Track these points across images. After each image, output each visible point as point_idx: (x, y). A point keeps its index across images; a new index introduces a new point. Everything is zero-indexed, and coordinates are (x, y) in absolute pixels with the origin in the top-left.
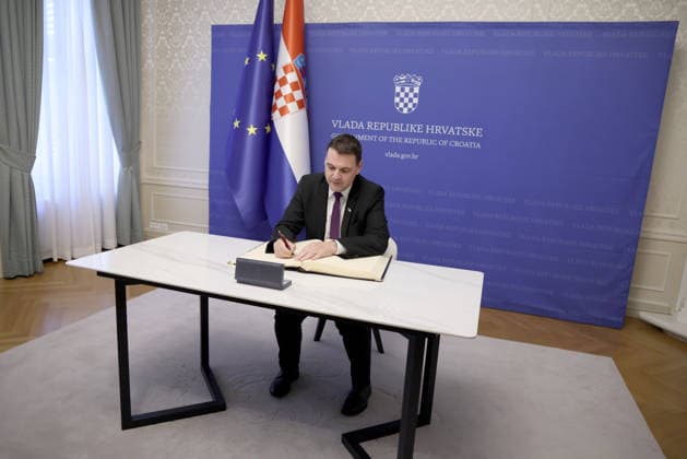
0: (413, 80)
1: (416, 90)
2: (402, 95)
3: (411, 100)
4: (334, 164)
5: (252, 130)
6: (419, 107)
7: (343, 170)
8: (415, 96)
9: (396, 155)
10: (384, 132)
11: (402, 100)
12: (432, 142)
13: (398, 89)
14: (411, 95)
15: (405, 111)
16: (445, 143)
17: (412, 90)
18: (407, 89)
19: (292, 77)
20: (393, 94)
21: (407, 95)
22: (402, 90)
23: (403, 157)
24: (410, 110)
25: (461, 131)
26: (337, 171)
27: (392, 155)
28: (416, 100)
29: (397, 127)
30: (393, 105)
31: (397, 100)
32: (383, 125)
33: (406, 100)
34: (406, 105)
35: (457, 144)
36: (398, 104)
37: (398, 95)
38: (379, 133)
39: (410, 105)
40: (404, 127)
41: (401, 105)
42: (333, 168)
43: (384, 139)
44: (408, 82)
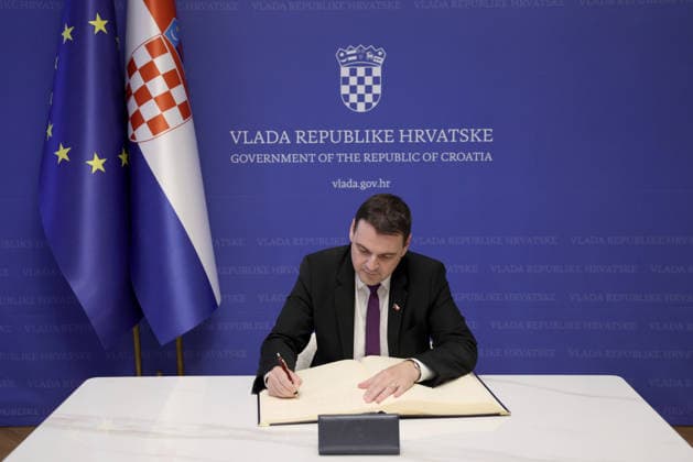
0: (369, 56)
1: (377, 71)
2: (353, 81)
3: (369, 89)
4: (369, 246)
5: (97, 164)
6: (384, 99)
7: (382, 257)
8: (376, 80)
9: (351, 184)
10: (328, 147)
11: (353, 89)
12: (412, 158)
13: (345, 71)
14: (369, 81)
15: (361, 108)
16: (433, 157)
17: (369, 73)
18: (361, 71)
19: (165, 63)
20: (338, 81)
21: (361, 81)
22: (353, 73)
23: (364, 186)
24: (368, 105)
25: (458, 136)
26: (373, 258)
27: (345, 185)
28: (377, 89)
29: (349, 136)
30: (339, 99)
31: (345, 90)
32: (325, 135)
33: (361, 89)
34: (361, 98)
35: (453, 157)
36: (347, 97)
37: (346, 81)
38: (316, 149)
39: (369, 98)
40: (362, 136)
41: (353, 98)
42: (367, 252)
43: (329, 157)
44: (362, 60)
